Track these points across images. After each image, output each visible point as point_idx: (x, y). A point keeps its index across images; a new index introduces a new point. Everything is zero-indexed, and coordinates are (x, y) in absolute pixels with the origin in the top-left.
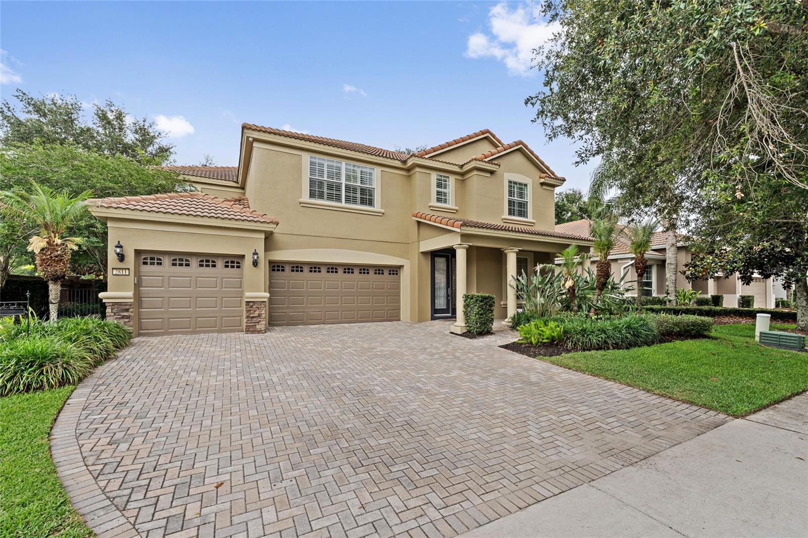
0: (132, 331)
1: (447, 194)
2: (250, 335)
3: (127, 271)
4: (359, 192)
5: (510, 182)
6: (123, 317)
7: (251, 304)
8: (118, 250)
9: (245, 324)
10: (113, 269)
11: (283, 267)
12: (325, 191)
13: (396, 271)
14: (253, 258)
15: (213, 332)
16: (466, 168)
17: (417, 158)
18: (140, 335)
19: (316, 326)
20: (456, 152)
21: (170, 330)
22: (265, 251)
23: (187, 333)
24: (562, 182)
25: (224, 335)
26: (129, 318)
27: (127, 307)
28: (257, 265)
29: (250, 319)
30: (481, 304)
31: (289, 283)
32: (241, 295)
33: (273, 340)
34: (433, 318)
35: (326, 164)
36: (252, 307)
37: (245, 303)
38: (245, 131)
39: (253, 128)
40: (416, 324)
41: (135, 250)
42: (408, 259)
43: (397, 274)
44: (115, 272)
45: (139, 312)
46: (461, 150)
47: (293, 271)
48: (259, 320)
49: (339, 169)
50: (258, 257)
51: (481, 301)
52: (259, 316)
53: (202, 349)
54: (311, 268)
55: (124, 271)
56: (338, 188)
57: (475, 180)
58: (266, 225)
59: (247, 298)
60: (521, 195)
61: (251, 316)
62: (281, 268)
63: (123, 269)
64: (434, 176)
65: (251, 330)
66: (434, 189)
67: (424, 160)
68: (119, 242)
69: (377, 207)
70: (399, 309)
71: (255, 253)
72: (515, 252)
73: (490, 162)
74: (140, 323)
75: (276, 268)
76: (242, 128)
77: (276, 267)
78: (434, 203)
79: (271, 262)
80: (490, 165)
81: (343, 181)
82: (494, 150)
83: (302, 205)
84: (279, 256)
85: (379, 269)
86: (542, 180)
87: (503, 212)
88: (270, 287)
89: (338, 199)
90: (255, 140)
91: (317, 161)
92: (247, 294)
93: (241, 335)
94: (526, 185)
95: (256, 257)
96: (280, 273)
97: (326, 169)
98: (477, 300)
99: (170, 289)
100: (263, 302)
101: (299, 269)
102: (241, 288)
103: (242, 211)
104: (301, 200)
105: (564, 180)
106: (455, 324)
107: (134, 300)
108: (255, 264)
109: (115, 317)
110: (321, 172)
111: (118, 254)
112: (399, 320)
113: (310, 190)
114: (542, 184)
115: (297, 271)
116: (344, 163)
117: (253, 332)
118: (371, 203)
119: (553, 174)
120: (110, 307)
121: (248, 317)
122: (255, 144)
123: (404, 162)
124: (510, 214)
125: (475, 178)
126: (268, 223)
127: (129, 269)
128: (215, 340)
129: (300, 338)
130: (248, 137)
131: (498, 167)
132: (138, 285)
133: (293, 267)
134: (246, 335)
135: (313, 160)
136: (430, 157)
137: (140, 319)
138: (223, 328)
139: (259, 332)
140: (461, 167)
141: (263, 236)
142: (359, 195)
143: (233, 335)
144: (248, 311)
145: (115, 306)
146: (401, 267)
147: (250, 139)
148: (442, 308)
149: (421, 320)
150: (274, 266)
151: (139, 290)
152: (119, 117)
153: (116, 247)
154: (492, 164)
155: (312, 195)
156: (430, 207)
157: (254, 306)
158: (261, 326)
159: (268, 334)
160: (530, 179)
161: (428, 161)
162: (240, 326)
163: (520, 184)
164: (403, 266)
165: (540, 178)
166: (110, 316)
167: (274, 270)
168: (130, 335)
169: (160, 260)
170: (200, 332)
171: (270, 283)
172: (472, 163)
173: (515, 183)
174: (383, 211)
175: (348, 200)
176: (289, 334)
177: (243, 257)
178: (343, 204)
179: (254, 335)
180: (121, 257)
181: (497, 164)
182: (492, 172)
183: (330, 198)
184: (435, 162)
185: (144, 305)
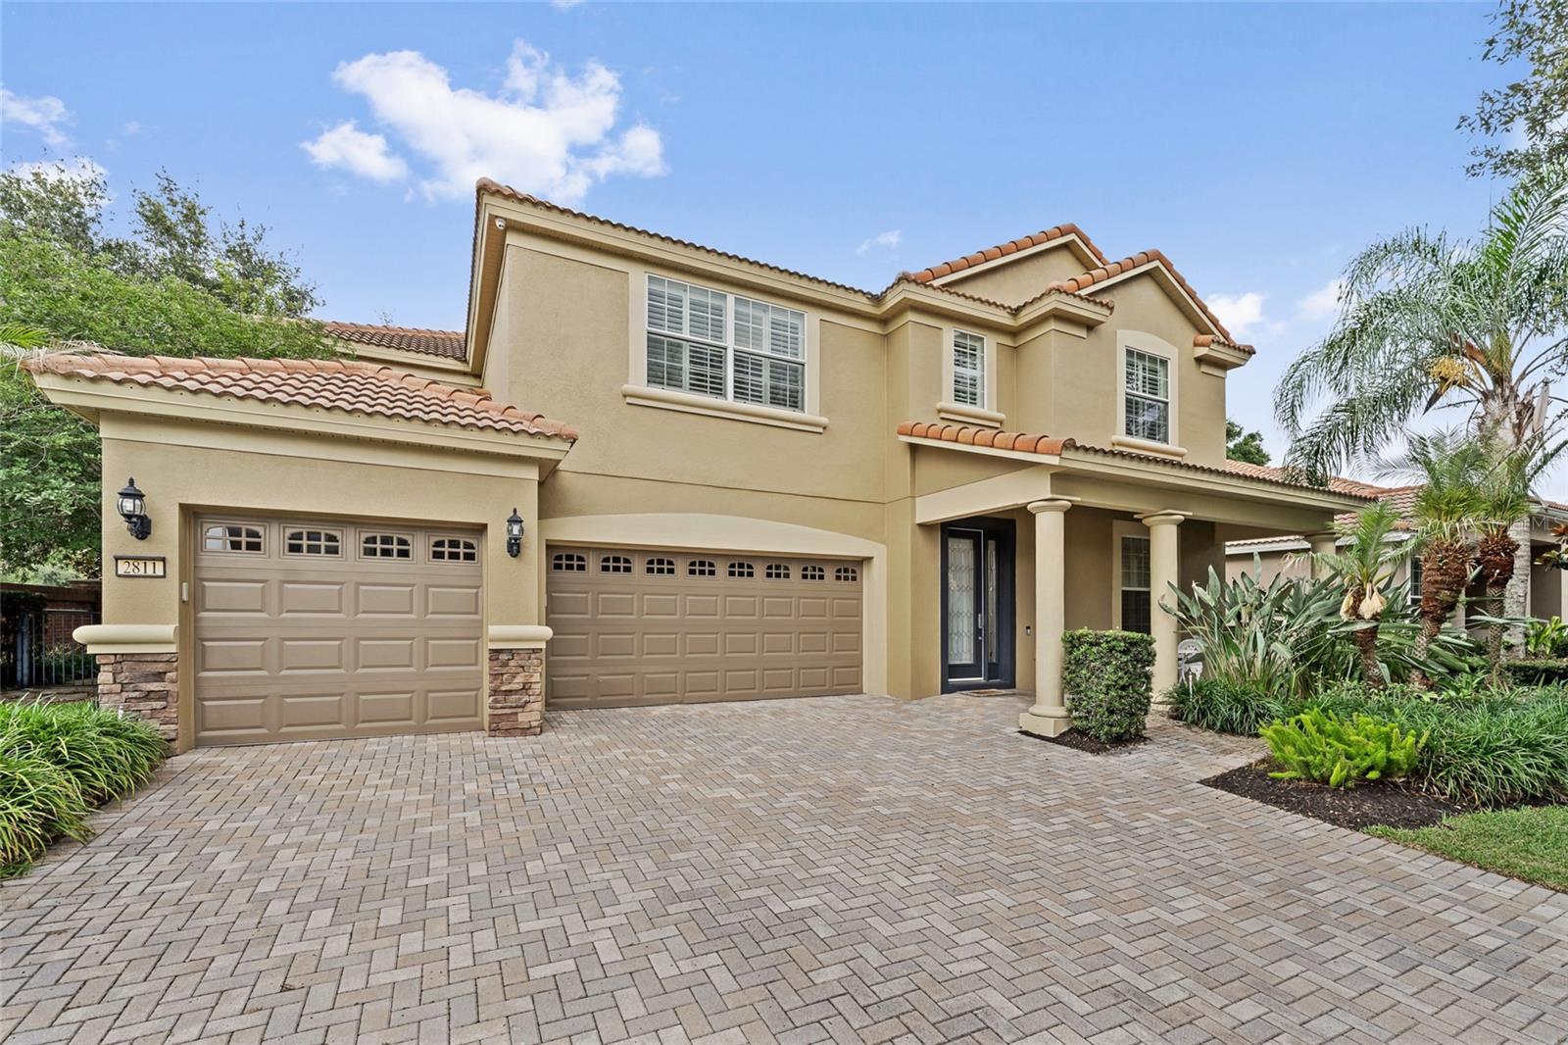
0: (173, 735)
1: (978, 382)
2: (501, 741)
3: (159, 565)
4: (766, 372)
5: (1130, 353)
6: (148, 696)
7: (504, 657)
8: (129, 505)
9: (487, 711)
10: (117, 559)
11: (580, 559)
12: (686, 365)
13: (854, 572)
14: (510, 531)
15: (403, 731)
16: (1026, 317)
17: (912, 287)
18: (199, 744)
19: (664, 709)
20: (999, 277)
21: (285, 730)
22: (539, 519)
23: (331, 737)
24: (1245, 356)
25: (432, 742)
26: (165, 698)
27: (160, 668)
28: (519, 551)
29: (500, 698)
30: (1125, 659)
31: (596, 601)
32: (476, 632)
33: (566, 759)
34: (947, 689)
35: (687, 298)
36: (505, 664)
37: (487, 655)
38: (487, 199)
39: (506, 193)
40: (907, 702)
41: (180, 504)
42: (883, 542)
43: (854, 579)
44: (123, 568)
45: (197, 680)
46: (1009, 273)
47: (605, 569)
48: (526, 698)
49: (718, 311)
50: (522, 530)
51: (1125, 652)
52: (526, 688)
53: (366, 794)
54: (651, 562)
55: (150, 565)
56: (718, 360)
57: (1052, 341)
58: (542, 443)
59: (491, 640)
60: (1153, 386)
61: (503, 688)
62: (575, 563)
63: (145, 559)
64: (949, 333)
65: (503, 726)
66: (949, 370)
67: (929, 291)
68: (132, 482)
69: (811, 411)
70: (860, 665)
71: (515, 520)
72: (1173, 522)
73: (1091, 298)
74: (200, 713)
75: (564, 562)
76: (478, 191)
77: (563, 558)
78: (948, 402)
79: (550, 546)
80: (1091, 307)
81: (730, 342)
82: (1082, 277)
83: (629, 400)
84: (572, 530)
85: (813, 567)
86: (1201, 351)
87: (1115, 425)
88: (550, 610)
89: (718, 389)
90: (513, 227)
91: (666, 290)
92: (493, 630)
93: (479, 741)
94: (1164, 363)
95: (516, 529)
96: (575, 574)
97: (686, 311)
98: (1111, 650)
99: (284, 615)
100: (534, 651)
101: (622, 565)
102: (476, 613)
103: (478, 408)
104: (628, 387)
105: (1250, 352)
106: (1032, 709)
107: (182, 646)
108: (515, 547)
109: (125, 695)
110: (676, 318)
111: (128, 517)
112: (860, 692)
113: (649, 363)
114: (1199, 360)
115: (616, 569)
116: (731, 299)
117: (509, 732)
118: (795, 402)
119: (1225, 335)
120: (110, 668)
121: (495, 692)
122: (511, 239)
123: (877, 300)
124: (1129, 432)
125: (1053, 336)
126: (549, 438)
127: (163, 560)
128: (406, 758)
129: (637, 750)
130: (493, 218)
131: (1107, 312)
132: (191, 606)
133: (607, 560)
134: (491, 742)
135: (656, 288)
136: (944, 286)
137: (199, 699)
138: (429, 722)
139: (526, 731)
140: (1016, 312)
141: (533, 474)
142: (766, 380)
143: (455, 740)
144: (495, 676)
145: (125, 666)
146: (863, 561)
147: (498, 223)
148: (964, 662)
149: (918, 693)
150: (559, 558)
151: (197, 620)
152: (191, 215)
153: (124, 495)
154: (1096, 303)
155: (654, 377)
156: (939, 411)
157: (512, 663)
158: (531, 715)
159: (549, 736)
160: (1174, 346)
161: (938, 294)
162: (475, 716)
163: (1153, 360)
164: (870, 559)
165: (1196, 345)
166: (110, 693)
167: (558, 567)
168: (166, 749)
169: (256, 535)
170: (366, 734)
171: (550, 599)
172: (1046, 300)
173: (1141, 356)
174: (824, 420)
175: (740, 392)
176: (604, 738)
177: (481, 529)
178: (730, 401)
179: (511, 741)
180: (141, 527)
181: (1107, 305)
182: (1090, 326)
183: (698, 384)
184: (954, 298)
185: (211, 662)
